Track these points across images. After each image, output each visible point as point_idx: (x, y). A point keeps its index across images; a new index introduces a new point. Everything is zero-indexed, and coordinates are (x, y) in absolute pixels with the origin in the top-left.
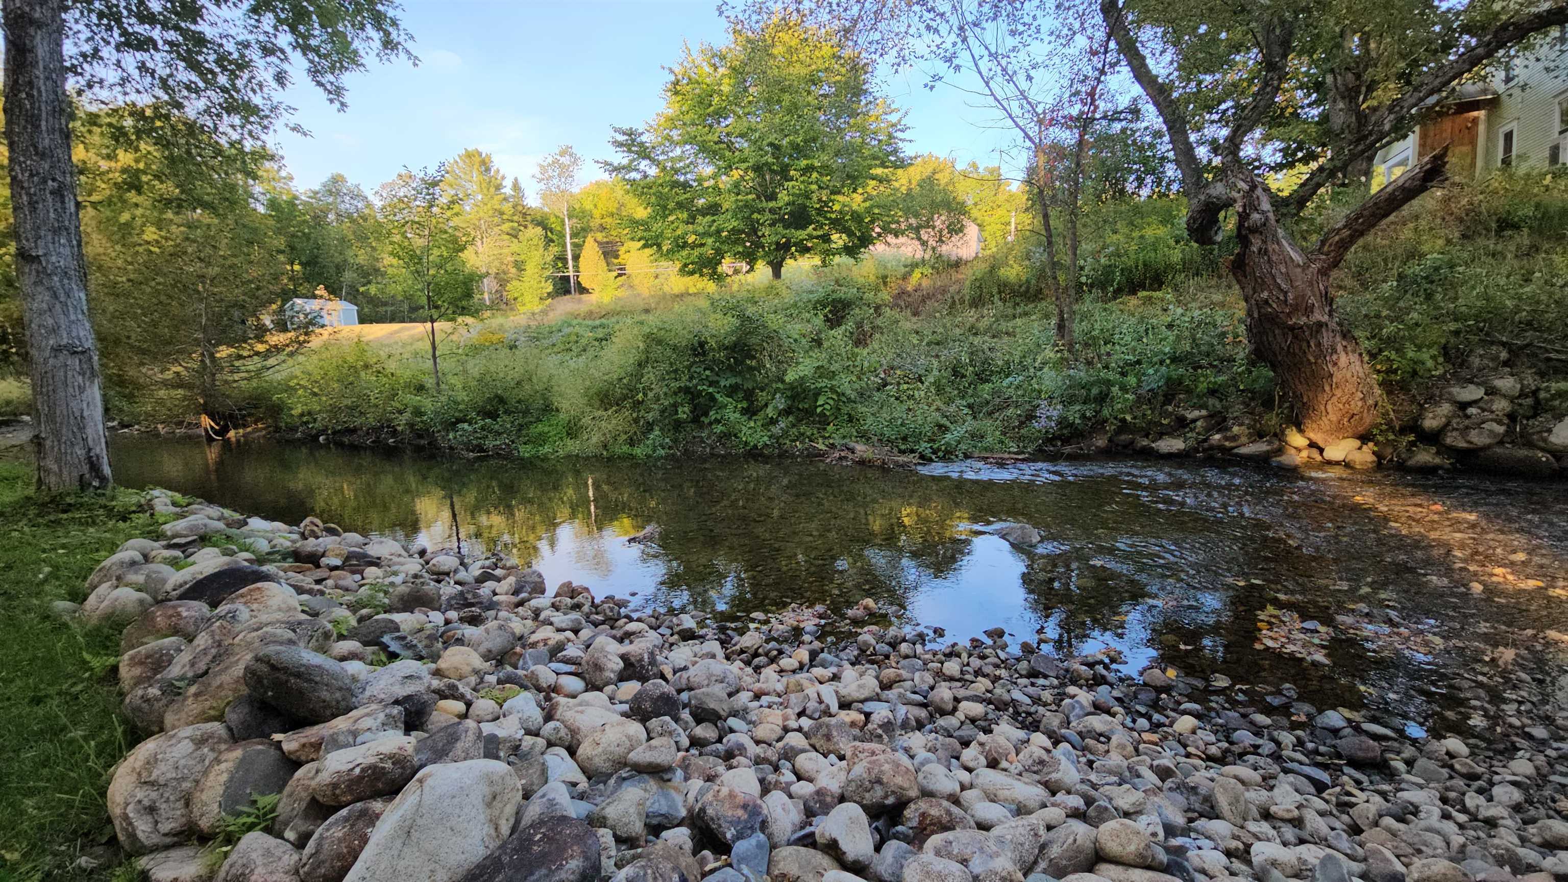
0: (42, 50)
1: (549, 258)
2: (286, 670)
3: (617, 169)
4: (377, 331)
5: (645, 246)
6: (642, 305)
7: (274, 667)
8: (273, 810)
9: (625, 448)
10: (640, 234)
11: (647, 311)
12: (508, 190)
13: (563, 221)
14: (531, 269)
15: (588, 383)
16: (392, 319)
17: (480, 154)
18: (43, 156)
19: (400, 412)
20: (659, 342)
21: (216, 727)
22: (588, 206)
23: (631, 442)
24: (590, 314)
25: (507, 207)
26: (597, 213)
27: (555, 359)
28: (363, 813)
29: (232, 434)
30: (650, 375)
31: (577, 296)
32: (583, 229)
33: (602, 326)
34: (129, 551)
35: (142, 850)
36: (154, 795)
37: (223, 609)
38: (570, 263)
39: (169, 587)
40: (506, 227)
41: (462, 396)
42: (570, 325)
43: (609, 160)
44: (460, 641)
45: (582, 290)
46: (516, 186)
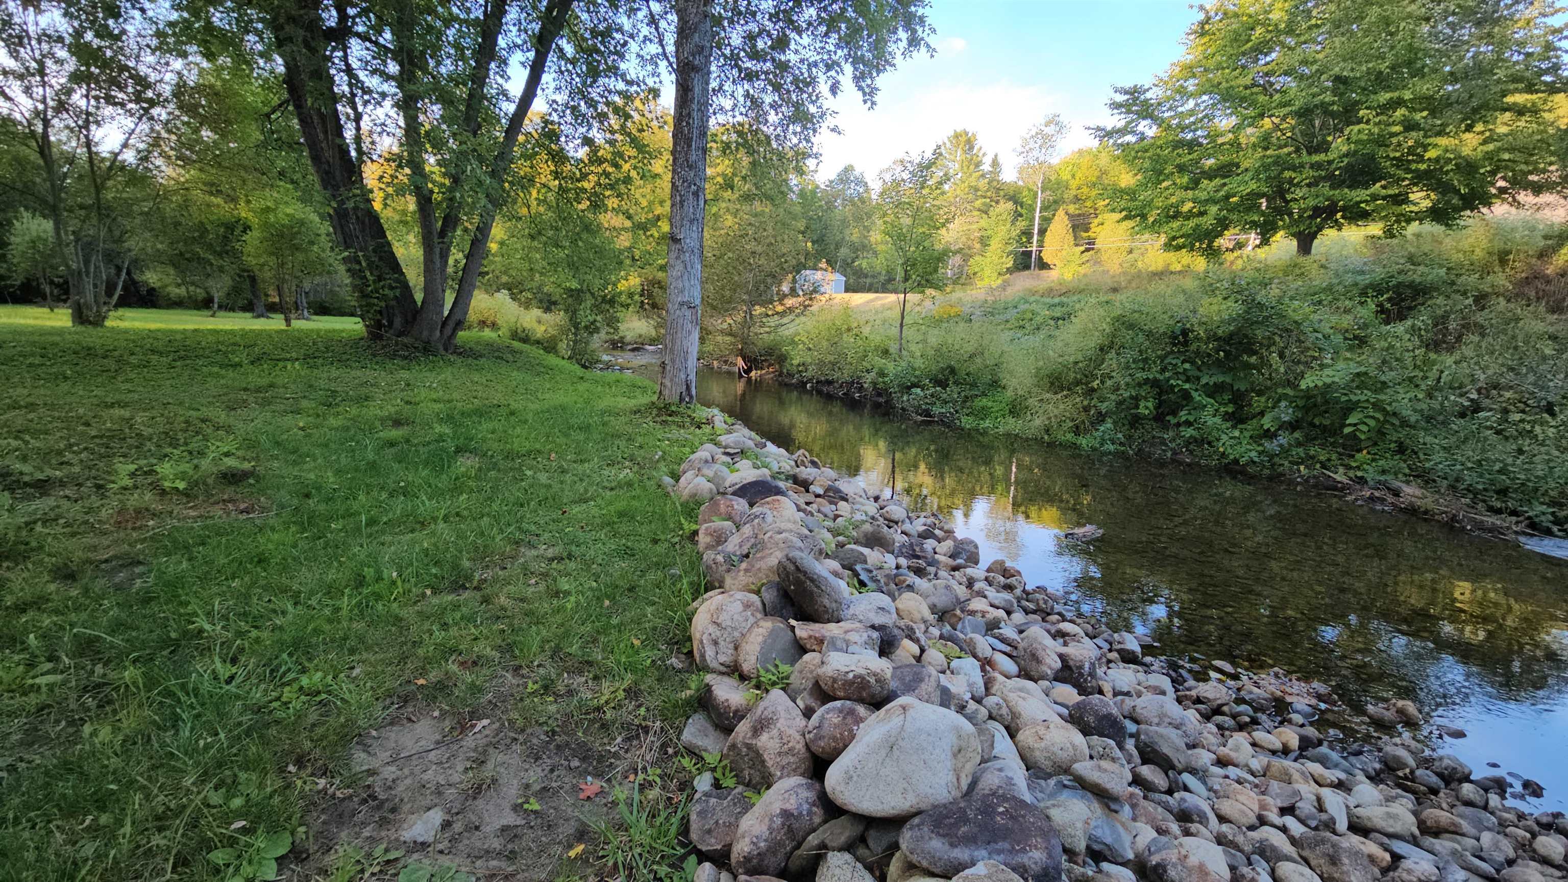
0: (697, 90)
1: (1015, 233)
2: (805, 573)
3: (1109, 134)
4: (859, 299)
5: (1126, 218)
6: (1110, 283)
7: (797, 568)
8: (787, 678)
9: (1070, 436)
10: (1123, 204)
11: (1115, 290)
12: (986, 167)
13: (1036, 194)
14: (995, 244)
15: (1041, 363)
16: (869, 290)
17: (967, 134)
18: (690, 167)
19: (868, 371)
20: (1131, 326)
21: (754, 598)
22: (1065, 176)
23: (1077, 430)
24: (1050, 292)
25: (983, 184)
26: (1074, 184)
27: (1008, 335)
28: (852, 712)
29: (753, 374)
30: (1112, 361)
31: (1037, 271)
32: (1055, 202)
33: (1062, 305)
34: (704, 453)
35: (706, 669)
36: (718, 633)
37: (756, 510)
38: (1035, 238)
39: (727, 484)
40: (978, 203)
41: (919, 363)
42: (1026, 302)
43: (1102, 125)
44: (910, 588)
45: (1043, 266)
46: (995, 163)
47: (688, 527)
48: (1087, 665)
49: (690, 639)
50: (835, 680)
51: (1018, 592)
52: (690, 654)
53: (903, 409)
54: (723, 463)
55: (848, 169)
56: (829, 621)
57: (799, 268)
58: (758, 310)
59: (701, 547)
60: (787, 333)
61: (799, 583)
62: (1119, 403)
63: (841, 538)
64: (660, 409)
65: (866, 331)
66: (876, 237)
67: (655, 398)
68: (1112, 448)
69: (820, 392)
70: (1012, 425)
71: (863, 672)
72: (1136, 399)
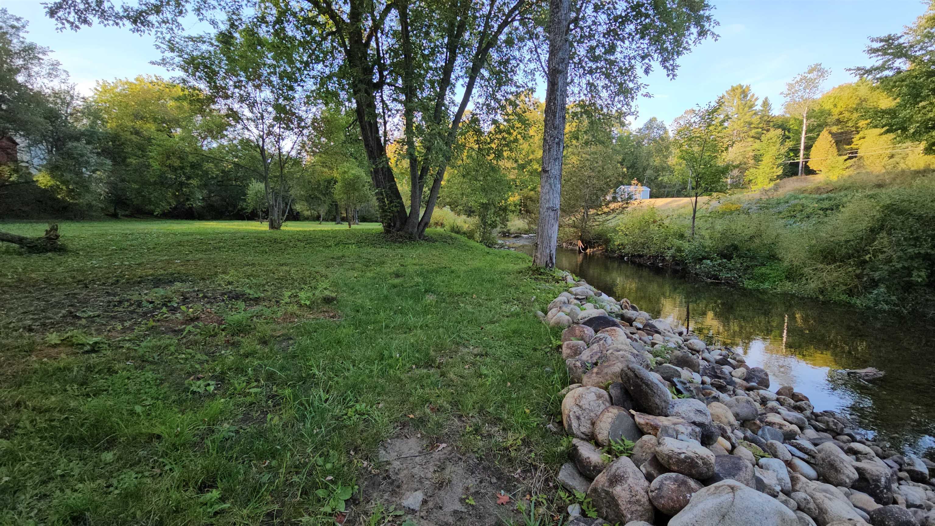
0: (560, 84)
1: (784, 150)
2: (642, 379)
3: (869, 72)
4: (660, 202)
5: (887, 132)
6: (875, 181)
8: (631, 449)
9: (844, 297)
10: (884, 121)
11: (879, 186)
12: (758, 107)
13: (801, 123)
14: (767, 160)
15: (814, 242)
16: (668, 195)
17: (741, 87)
18: (555, 128)
19: (669, 249)
20: (901, 212)
21: (604, 392)
22: (828, 106)
23: (850, 293)
24: (818, 190)
25: (756, 120)
26: (835, 111)
27: (781, 222)
29: (588, 251)
30: (883, 239)
31: (804, 176)
32: (819, 126)
33: (830, 199)
34: (563, 297)
35: (574, 436)
36: (580, 412)
37: (599, 335)
38: (802, 152)
39: (579, 317)
40: (753, 132)
41: (708, 243)
42: (796, 198)
43: (861, 65)
44: (716, 399)
45: (809, 172)
46: (766, 103)
47: (555, 342)
48: (883, 480)
49: (560, 413)
50: (670, 457)
51: (808, 413)
52: (561, 423)
53: (696, 274)
54: (575, 304)
55: (652, 120)
56: (659, 415)
57: (617, 185)
58: (592, 211)
59: (564, 355)
60: (610, 225)
61: (637, 386)
62: (892, 273)
63: (659, 359)
64: (534, 271)
65: (667, 222)
66: (673, 161)
67: (531, 264)
68: (886, 307)
69: (633, 263)
70: (788, 286)
71: (693, 455)
72: (908, 271)
